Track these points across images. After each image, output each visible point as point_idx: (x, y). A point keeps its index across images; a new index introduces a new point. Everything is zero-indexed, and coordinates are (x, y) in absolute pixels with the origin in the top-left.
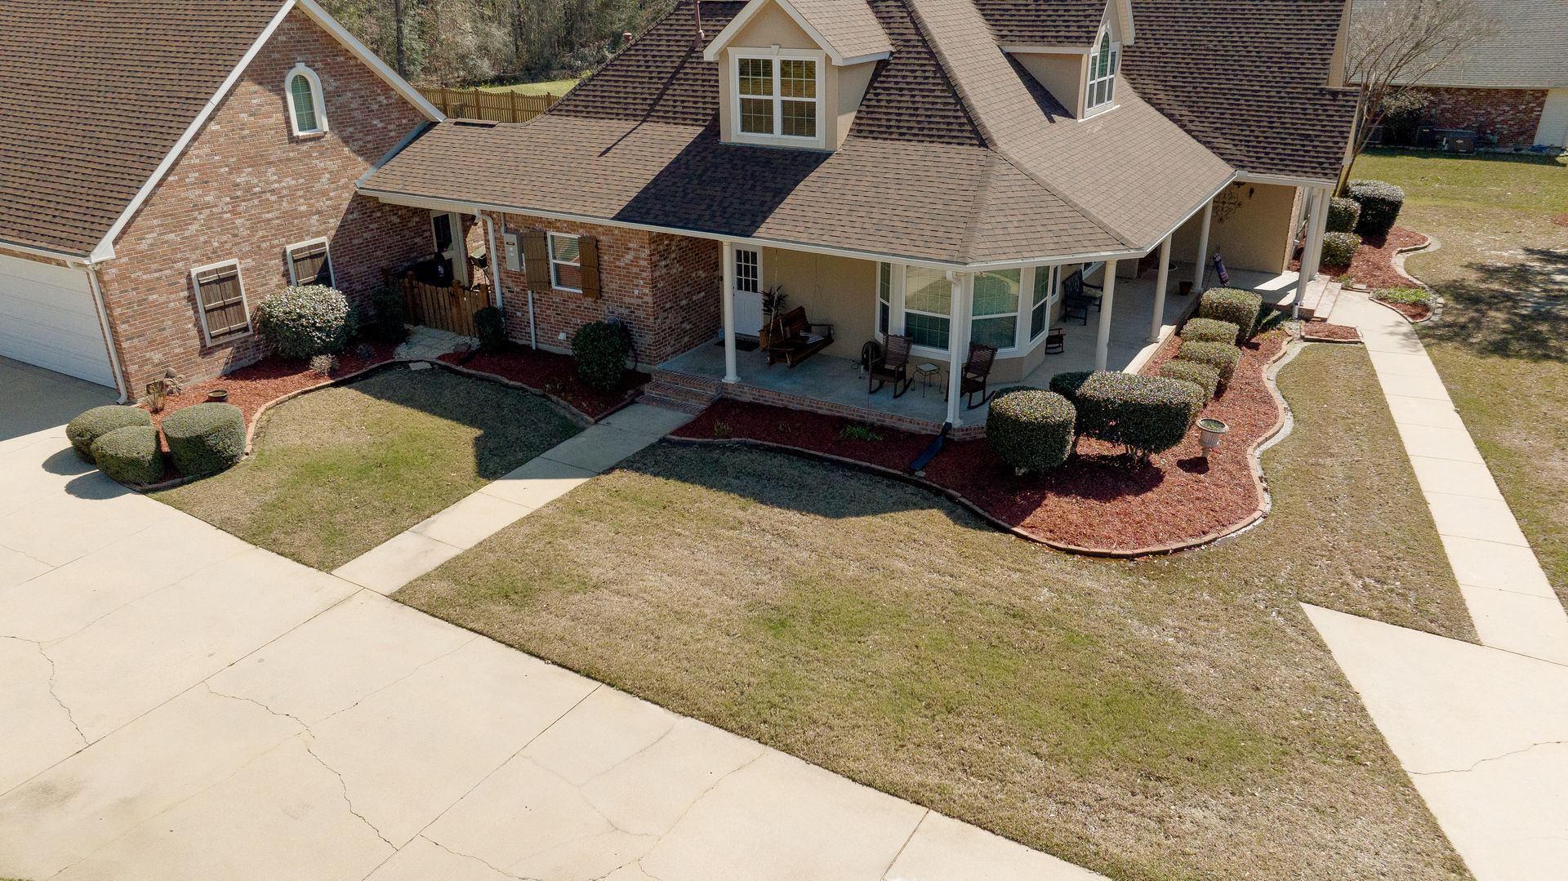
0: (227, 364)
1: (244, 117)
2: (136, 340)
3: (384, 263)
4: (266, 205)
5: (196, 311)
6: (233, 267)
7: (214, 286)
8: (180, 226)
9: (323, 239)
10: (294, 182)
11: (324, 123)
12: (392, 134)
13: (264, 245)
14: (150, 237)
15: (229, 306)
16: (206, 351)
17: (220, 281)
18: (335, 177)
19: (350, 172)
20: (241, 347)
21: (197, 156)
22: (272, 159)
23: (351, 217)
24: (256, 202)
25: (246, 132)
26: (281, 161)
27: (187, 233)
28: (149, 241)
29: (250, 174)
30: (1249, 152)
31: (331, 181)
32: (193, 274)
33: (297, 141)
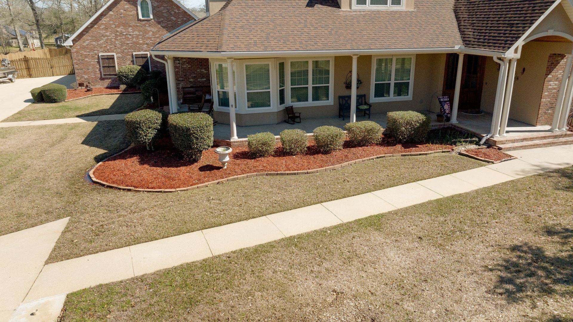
0: (109, 84)
1: (122, 11)
2: (80, 71)
4: (128, 39)
5: (100, 66)
6: (113, 55)
7: (106, 60)
8: (97, 40)
9: (148, 53)
10: (138, 33)
11: (151, 17)
12: (179, 23)
13: (125, 51)
14: (87, 42)
15: (110, 67)
16: (102, 79)
17: (108, 59)
19: (160, 33)
20: (114, 80)
22: (131, 25)
24: (124, 37)
25: (122, 16)
26: (134, 26)
27: (99, 43)
28: (87, 43)
29: (123, 28)
30: (477, 35)
31: (153, 35)
32: (100, 55)
33: (141, 20)
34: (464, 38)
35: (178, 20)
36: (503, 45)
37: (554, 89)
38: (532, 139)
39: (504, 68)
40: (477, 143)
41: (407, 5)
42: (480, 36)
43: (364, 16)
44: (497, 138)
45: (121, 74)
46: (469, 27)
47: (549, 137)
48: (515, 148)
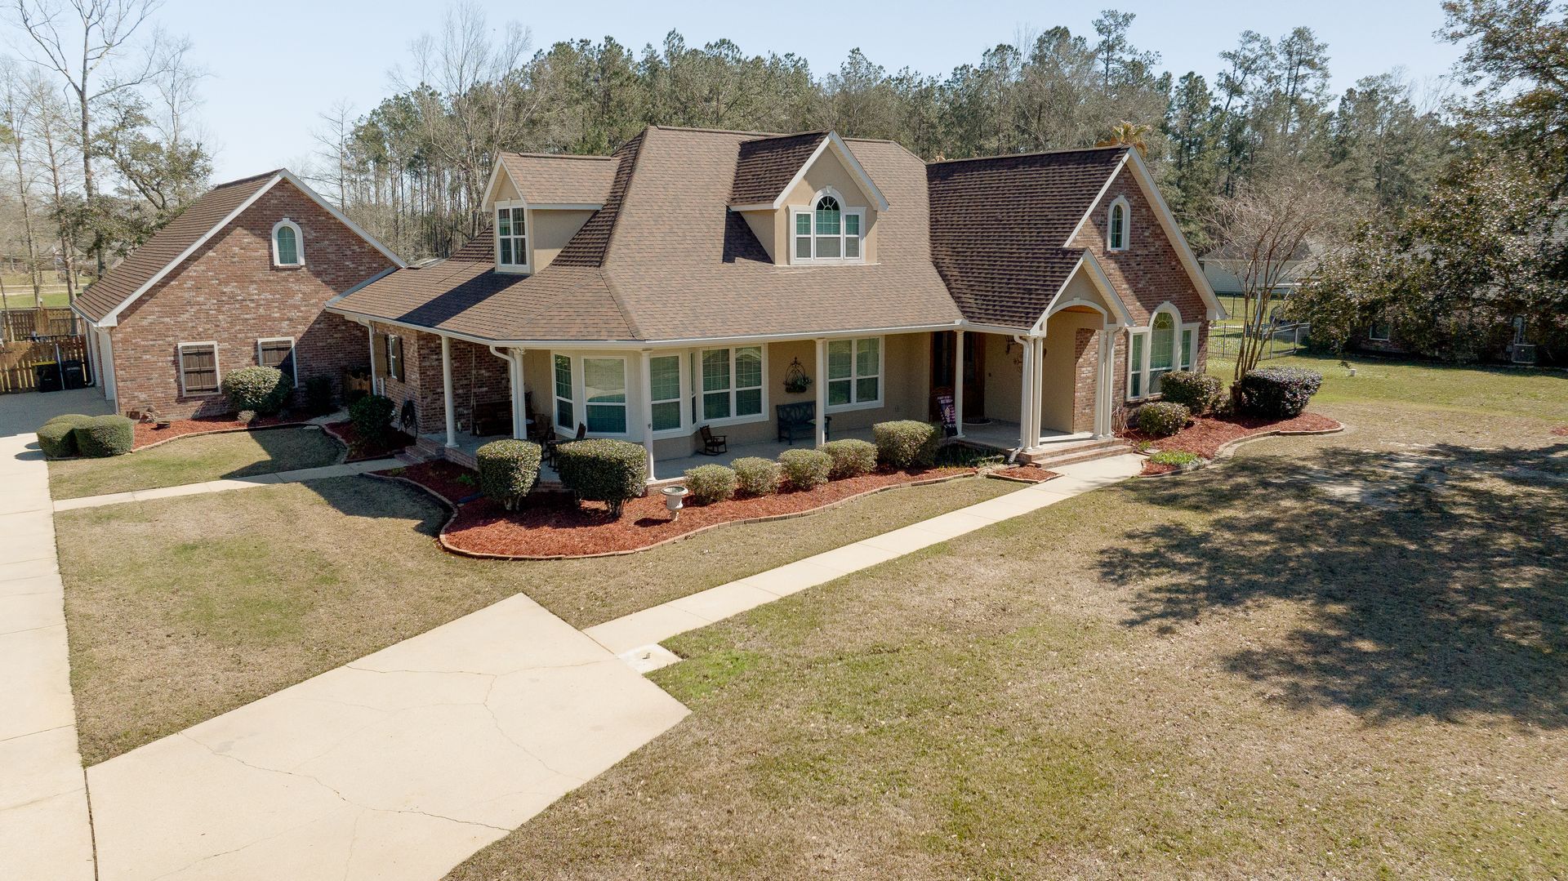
0: (197, 411)
1: (236, 249)
2: (128, 382)
3: (344, 363)
4: (247, 309)
5: (178, 371)
6: (212, 346)
7: (194, 356)
8: (175, 314)
9: (292, 339)
10: (271, 296)
11: (302, 261)
12: (362, 273)
13: (240, 336)
14: (151, 318)
15: (204, 372)
16: (181, 400)
17: (198, 354)
18: (306, 297)
19: (320, 295)
20: (210, 402)
21: (195, 271)
22: (255, 279)
23: (318, 326)
24: (237, 306)
25: (234, 260)
26: (262, 281)
27: (179, 319)
28: (149, 321)
29: (236, 287)
30: (983, 304)
31: (303, 299)
32: (180, 346)
33: (278, 269)
34: (963, 307)
35: (360, 268)
36: (1023, 319)
37: (1088, 378)
38: (1073, 450)
39: (1028, 352)
40: (1006, 462)
41: (868, 258)
42: (987, 305)
43: (813, 275)
44: (1030, 451)
45: (240, 386)
46: (965, 291)
47: (1094, 446)
48: (1057, 464)
